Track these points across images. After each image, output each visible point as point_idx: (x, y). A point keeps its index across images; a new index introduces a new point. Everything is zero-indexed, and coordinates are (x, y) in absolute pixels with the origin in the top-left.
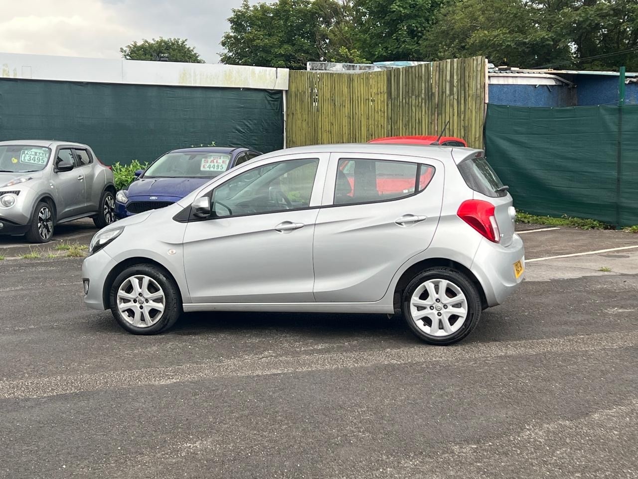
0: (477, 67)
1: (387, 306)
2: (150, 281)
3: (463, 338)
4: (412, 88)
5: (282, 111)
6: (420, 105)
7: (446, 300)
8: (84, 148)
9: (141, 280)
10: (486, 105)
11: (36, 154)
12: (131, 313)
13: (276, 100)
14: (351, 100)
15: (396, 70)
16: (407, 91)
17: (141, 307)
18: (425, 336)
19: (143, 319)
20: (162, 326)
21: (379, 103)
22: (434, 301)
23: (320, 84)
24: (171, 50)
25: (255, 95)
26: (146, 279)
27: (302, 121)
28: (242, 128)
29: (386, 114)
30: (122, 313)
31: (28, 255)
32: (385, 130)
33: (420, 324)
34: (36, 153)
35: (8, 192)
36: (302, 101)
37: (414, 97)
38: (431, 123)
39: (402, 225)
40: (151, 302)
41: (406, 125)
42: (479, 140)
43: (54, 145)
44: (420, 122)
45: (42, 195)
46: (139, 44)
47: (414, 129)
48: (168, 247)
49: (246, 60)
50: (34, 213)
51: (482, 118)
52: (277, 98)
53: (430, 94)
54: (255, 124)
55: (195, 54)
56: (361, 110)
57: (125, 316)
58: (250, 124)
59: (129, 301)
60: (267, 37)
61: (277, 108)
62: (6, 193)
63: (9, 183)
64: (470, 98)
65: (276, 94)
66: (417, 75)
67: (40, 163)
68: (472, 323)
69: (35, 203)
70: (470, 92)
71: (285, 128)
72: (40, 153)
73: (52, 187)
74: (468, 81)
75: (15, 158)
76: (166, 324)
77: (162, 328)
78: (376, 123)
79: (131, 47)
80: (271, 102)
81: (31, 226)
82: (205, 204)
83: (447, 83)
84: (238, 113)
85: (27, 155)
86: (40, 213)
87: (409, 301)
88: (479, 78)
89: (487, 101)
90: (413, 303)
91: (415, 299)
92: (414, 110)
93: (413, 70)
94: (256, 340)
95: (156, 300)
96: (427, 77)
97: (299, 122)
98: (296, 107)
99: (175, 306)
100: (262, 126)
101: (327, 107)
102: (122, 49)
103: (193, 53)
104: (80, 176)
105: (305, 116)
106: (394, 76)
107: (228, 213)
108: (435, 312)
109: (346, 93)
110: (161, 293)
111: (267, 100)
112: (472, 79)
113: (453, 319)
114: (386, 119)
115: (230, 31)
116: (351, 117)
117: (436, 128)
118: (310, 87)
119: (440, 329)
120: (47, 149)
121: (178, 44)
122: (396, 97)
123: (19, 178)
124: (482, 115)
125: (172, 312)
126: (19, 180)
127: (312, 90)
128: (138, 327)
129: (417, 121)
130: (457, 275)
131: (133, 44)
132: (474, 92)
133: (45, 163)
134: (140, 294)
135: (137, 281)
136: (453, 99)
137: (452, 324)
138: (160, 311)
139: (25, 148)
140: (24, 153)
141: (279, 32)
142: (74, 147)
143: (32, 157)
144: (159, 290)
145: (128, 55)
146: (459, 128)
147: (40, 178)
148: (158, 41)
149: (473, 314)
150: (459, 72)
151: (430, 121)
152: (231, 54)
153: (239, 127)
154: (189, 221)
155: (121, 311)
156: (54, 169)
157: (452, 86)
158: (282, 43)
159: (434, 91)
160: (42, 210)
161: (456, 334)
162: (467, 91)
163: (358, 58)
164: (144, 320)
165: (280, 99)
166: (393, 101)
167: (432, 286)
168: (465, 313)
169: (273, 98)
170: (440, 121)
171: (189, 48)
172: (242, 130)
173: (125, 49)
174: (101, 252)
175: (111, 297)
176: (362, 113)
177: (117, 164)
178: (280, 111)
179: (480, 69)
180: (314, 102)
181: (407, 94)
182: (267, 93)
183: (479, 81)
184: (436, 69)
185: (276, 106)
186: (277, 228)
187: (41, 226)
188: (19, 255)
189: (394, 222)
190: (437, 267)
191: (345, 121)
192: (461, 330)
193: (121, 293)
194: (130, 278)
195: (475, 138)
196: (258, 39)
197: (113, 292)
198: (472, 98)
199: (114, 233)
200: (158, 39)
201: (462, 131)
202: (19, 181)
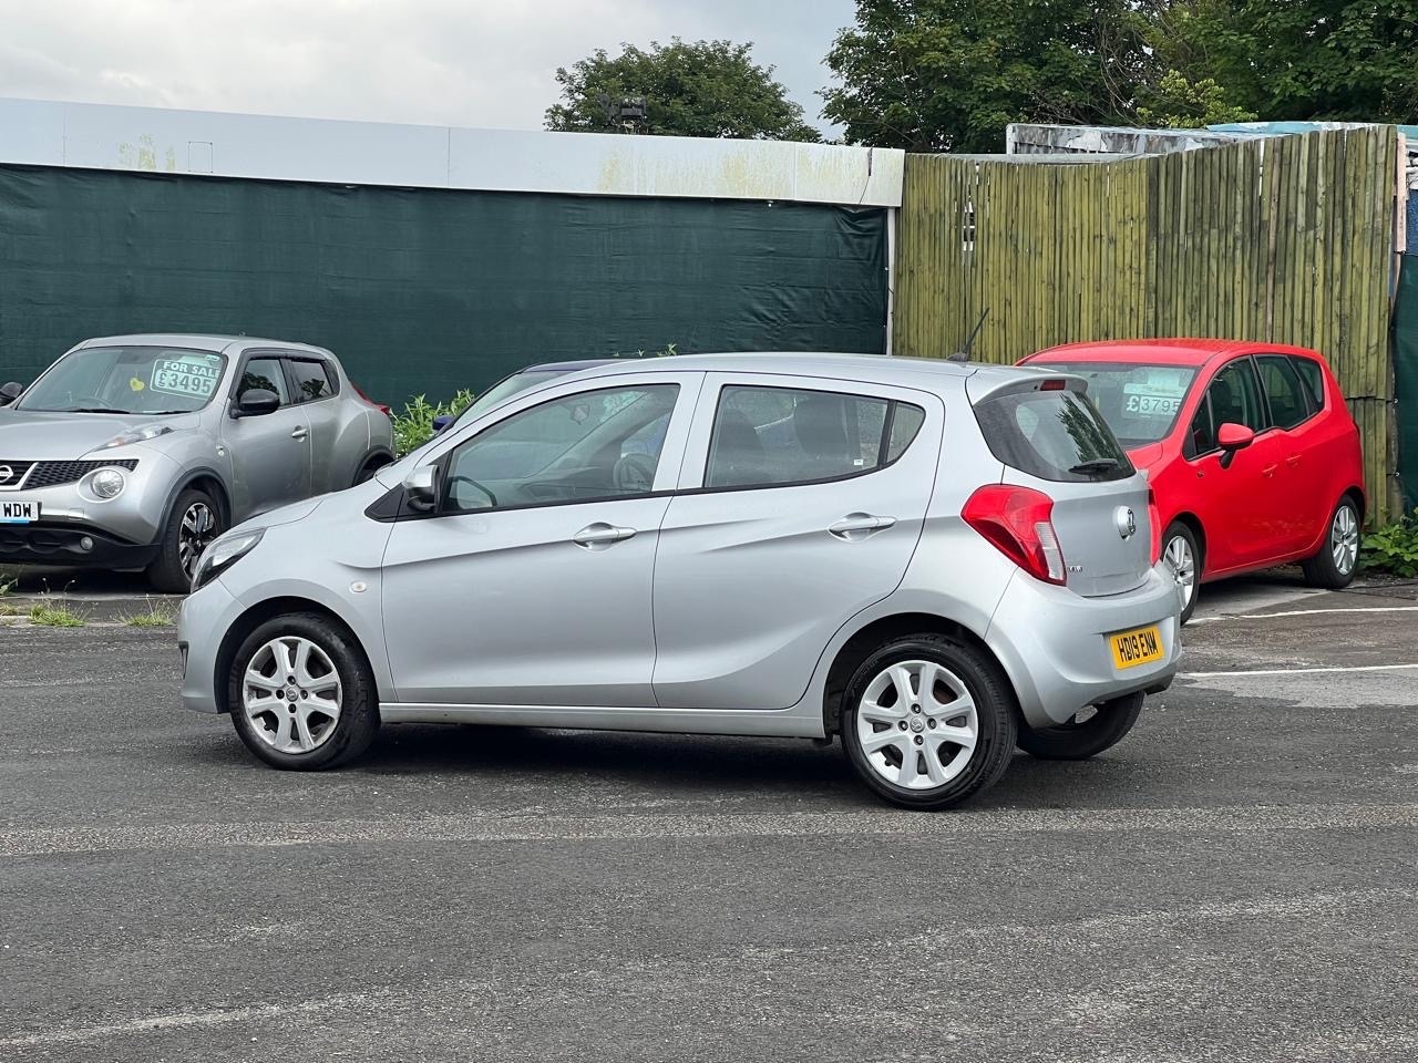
0: (1375, 153)
1: (809, 719)
2: (312, 649)
3: (967, 795)
4: (1211, 208)
5: (885, 263)
6: (1230, 254)
7: (934, 707)
8: (320, 358)
9: (293, 647)
10: (1399, 256)
11: (190, 371)
12: (271, 720)
13: (867, 234)
14: (1058, 240)
15: (1171, 159)
16: (1199, 215)
17: (292, 709)
18: (886, 788)
19: (295, 736)
20: (334, 751)
21: (1128, 248)
22: (909, 710)
23: (981, 193)
24: (703, 76)
25: (806, 220)
26: (305, 646)
27: (935, 292)
28: (768, 310)
29: (1143, 277)
30: (252, 721)
31: (142, 619)
32: (1141, 322)
33: (878, 761)
34: (190, 367)
35: (109, 463)
36: (934, 238)
37: (1214, 232)
38: (1256, 304)
39: (843, 536)
40: (314, 696)
41: (1194, 310)
42: (1377, 351)
43: (235, 348)
44: (1229, 302)
45: (192, 472)
46: (611, 58)
47: (1212, 321)
48: (350, 576)
49: (896, 110)
50: (171, 514)
51: (1386, 293)
52: (869, 230)
53: (1256, 224)
54: (806, 300)
55: (775, 86)
56: (1082, 264)
57: (258, 727)
58: (793, 300)
59: (268, 694)
60: (961, 42)
61: (869, 255)
62: (102, 463)
63: (114, 441)
64: (1356, 238)
65: (867, 219)
66: (1225, 174)
67: (199, 392)
68: (986, 762)
69: (173, 490)
70: (1357, 222)
71: (890, 310)
72: (200, 367)
73: (221, 453)
74: (1352, 189)
75: (139, 380)
76: (344, 749)
77: (335, 757)
78: (1119, 303)
79: (588, 67)
80: (851, 238)
81: (161, 548)
82: (425, 481)
83: (1300, 195)
84: (758, 269)
85: (169, 373)
86: (186, 518)
87: (856, 709)
88: (1380, 184)
89: (1402, 247)
90: (864, 714)
91: (869, 704)
92: (1214, 267)
93: (1214, 157)
94: (527, 788)
95: (322, 694)
96: (1248, 180)
97: (926, 296)
98: (919, 253)
99: (363, 707)
100: (826, 303)
101: (997, 257)
102: (561, 71)
103: (768, 84)
104: (297, 429)
105: (942, 280)
106: (1167, 174)
107: (489, 505)
108: (910, 735)
109: (1045, 219)
110: (333, 677)
111: (843, 234)
112: (1362, 185)
113: (949, 751)
114: (1142, 293)
115: (856, 24)
116: (1056, 284)
117: (1270, 319)
118: (956, 199)
119: (919, 773)
120: (218, 358)
121: (725, 57)
122: (1170, 231)
123: (137, 427)
124: (1387, 286)
125: (357, 721)
126: (138, 432)
127: (961, 209)
128: (285, 753)
129: (1222, 299)
130: (958, 652)
131: (595, 58)
132: (1367, 221)
133: (209, 394)
134: (291, 679)
135: (286, 649)
136: (1315, 239)
137: (945, 763)
138: (332, 719)
139: (164, 353)
140: (160, 366)
141: (1001, 27)
142: (290, 354)
143: (181, 376)
144: (329, 671)
145: (578, 89)
146: (1327, 320)
147: (195, 431)
148: (667, 49)
149: (989, 741)
150: (1331, 168)
151: (1254, 300)
152: (855, 91)
153: (761, 309)
154: (398, 518)
155: (249, 715)
156: (231, 408)
157: (1312, 205)
158: (1006, 58)
159: (1265, 217)
160: (192, 508)
161: (954, 783)
162: (1349, 219)
163: (1219, 103)
164: (298, 739)
165: (877, 233)
166: (1162, 243)
167: (906, 675)
168: (970, 739)
169: (859, 229)
170: (1279, 300)
171: (759, 68)
172: (767, 313)
173: (570, 71)
174: (214, 584)
175: (231, 684)
176: (1085, 273)
177: (419, 401)
178: (879, 262)
179: (1383, 159)
180: (965, 240)
181: (1198, 225)
182: (843, 216)
183: (1380, 193)
184: (1274, 158)
185: (867, 251)
186: (580, 537)
187: (186, 549)
188: (122, 618)
189: (828, 528)
190: (916, 635)
191: (1042, 294)
192: (963, 776)
193: (252, 675)
194: (271, 643)
195: (1368, 347)
196: (934, 47)
197: (235, 673)
198: (1362, 238)
199: (243, 542)
200: (667, 43)
201: (1336, 326)
202: (137, 437)
